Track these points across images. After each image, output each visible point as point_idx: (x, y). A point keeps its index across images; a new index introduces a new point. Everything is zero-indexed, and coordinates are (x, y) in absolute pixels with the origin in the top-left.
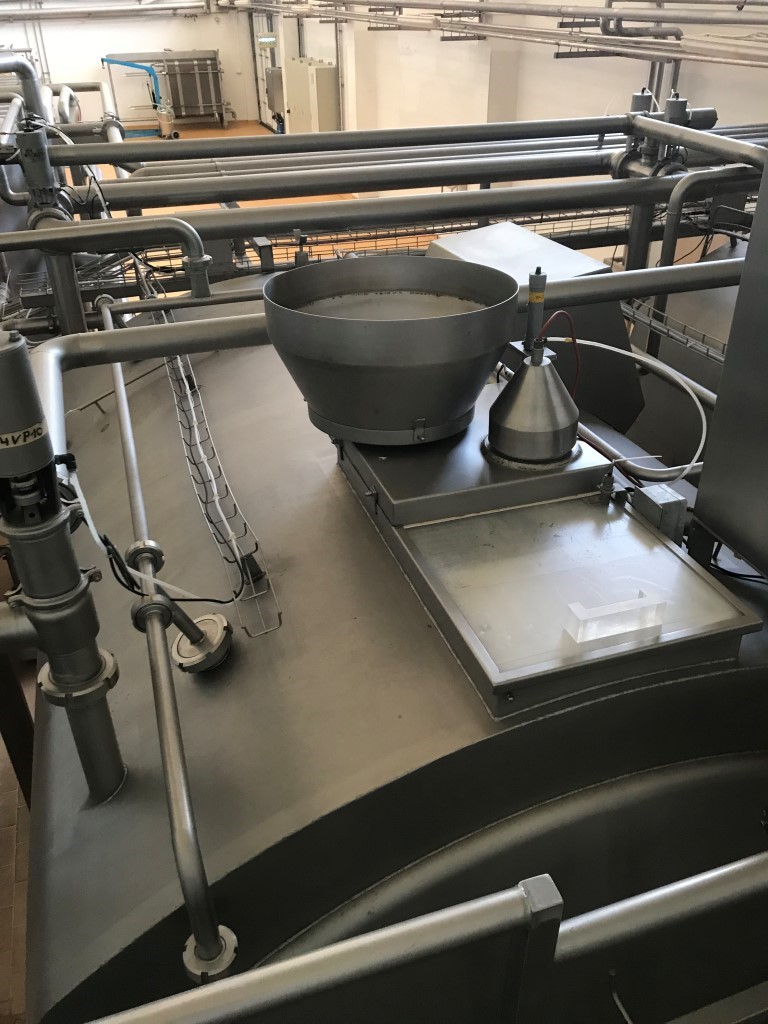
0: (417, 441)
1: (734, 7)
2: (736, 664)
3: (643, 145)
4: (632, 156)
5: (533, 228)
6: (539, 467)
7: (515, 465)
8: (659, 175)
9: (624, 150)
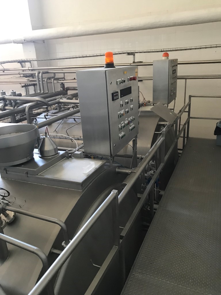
0: (28, 160)
1: (2, 72)
2: (105, 170)
3: (8, 102)
4: (5, 105)
5: (2, 122)
6: (55, 156)
7: (50, 157)
8: (15, 108)
9: (2, 104)
